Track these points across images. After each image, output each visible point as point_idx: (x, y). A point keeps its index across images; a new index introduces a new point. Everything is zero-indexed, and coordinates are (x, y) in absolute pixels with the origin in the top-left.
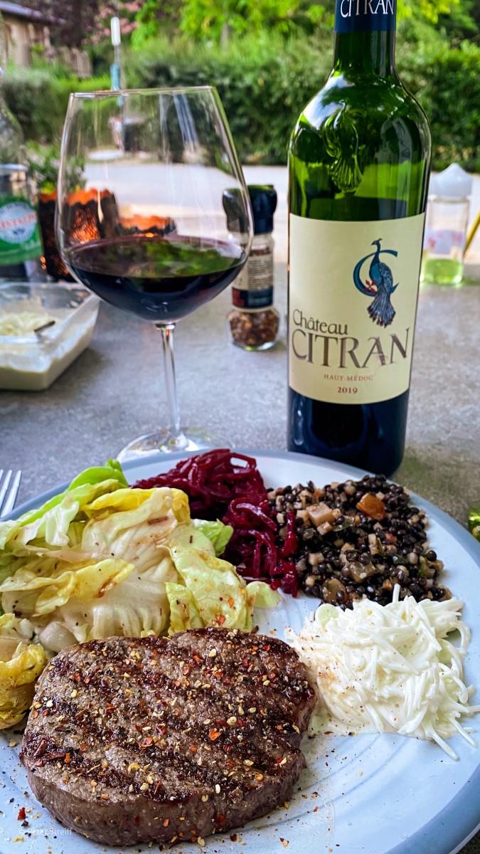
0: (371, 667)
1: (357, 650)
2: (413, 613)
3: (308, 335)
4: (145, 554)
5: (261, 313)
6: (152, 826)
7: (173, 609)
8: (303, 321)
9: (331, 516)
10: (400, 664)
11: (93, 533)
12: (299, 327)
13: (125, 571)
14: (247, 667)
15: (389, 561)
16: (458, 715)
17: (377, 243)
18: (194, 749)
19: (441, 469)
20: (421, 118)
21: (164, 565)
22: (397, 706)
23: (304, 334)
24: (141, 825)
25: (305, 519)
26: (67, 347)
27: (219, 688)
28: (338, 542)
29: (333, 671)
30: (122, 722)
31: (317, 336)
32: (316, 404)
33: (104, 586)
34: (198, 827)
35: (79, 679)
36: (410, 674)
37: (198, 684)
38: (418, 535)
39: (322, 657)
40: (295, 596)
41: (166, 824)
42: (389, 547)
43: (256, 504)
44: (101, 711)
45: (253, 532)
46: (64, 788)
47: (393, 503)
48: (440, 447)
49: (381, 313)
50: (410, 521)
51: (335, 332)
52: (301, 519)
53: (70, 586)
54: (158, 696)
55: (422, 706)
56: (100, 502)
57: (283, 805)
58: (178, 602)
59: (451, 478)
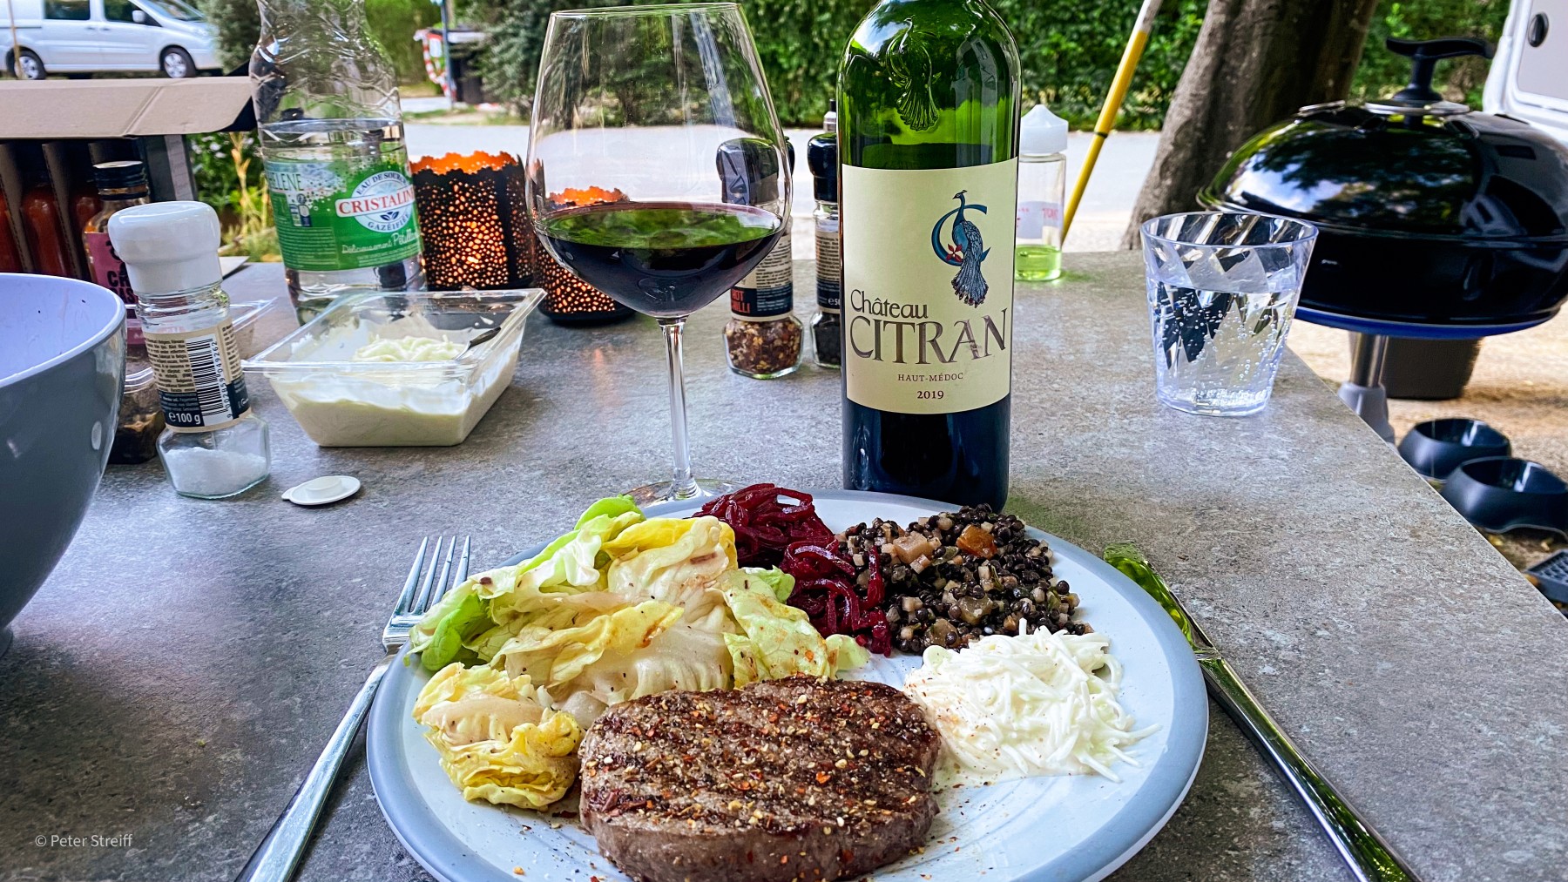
0: (1005, 696)
1: (984, 682)
2: (1048, 645)
3: (873, 323)
4: (694, 598)
5: (776, 322)
6: (768, 865)
7: (736, 664)
8: (866, 304)
9: (929, 547)
10: (1042, 690)
11: (622, 575)
12: (860, 313)
13: (673, 615)
14: (849, 712)
15: (1008, 595)
16: (1117, 742)
17: (960, 196)
18: (802, 790)
19: (1060, 509)
20: (1005, 37)
21: (717, 615)
22: (1041, 740)
23: (869, 322)
24: (755, 863)
25: (893, 555)
26: (489, 380)
27: (818, 733)
28: (938, 584)
29: (955, 712)
30: (705, 770)
31: (886, 323)
32: (886, 415)
33: (649, 632)
34: (823, 864)
35: (639, 732)
36: (1053, 701)
37: (791, 730)
38: (1042, 568)
39: (940, 699)
40: (888, 655)
41: (785, 860)
42: (1007, 578)
43: (823, 546)
44: (677, 762)
45: (823, 582)
46: (655, 829)
47: (1005, 533)
48: (1057, 484)
49: (971, 289)
50: (1028, 556)
51: (911, 314)
52: (888, 555)
53: (605, 635)
54: (743, 744)
55: (1072, 731)
56: (629, 534)
57: (916, 850)
58: (743, 655)
59: (1075, 518)
